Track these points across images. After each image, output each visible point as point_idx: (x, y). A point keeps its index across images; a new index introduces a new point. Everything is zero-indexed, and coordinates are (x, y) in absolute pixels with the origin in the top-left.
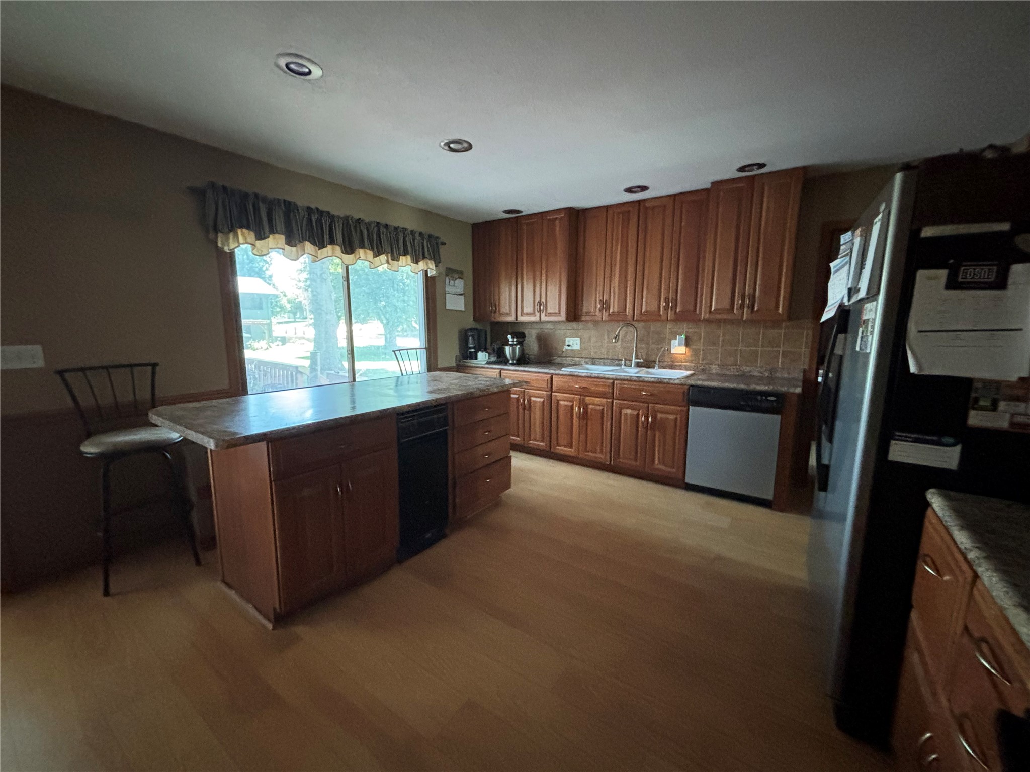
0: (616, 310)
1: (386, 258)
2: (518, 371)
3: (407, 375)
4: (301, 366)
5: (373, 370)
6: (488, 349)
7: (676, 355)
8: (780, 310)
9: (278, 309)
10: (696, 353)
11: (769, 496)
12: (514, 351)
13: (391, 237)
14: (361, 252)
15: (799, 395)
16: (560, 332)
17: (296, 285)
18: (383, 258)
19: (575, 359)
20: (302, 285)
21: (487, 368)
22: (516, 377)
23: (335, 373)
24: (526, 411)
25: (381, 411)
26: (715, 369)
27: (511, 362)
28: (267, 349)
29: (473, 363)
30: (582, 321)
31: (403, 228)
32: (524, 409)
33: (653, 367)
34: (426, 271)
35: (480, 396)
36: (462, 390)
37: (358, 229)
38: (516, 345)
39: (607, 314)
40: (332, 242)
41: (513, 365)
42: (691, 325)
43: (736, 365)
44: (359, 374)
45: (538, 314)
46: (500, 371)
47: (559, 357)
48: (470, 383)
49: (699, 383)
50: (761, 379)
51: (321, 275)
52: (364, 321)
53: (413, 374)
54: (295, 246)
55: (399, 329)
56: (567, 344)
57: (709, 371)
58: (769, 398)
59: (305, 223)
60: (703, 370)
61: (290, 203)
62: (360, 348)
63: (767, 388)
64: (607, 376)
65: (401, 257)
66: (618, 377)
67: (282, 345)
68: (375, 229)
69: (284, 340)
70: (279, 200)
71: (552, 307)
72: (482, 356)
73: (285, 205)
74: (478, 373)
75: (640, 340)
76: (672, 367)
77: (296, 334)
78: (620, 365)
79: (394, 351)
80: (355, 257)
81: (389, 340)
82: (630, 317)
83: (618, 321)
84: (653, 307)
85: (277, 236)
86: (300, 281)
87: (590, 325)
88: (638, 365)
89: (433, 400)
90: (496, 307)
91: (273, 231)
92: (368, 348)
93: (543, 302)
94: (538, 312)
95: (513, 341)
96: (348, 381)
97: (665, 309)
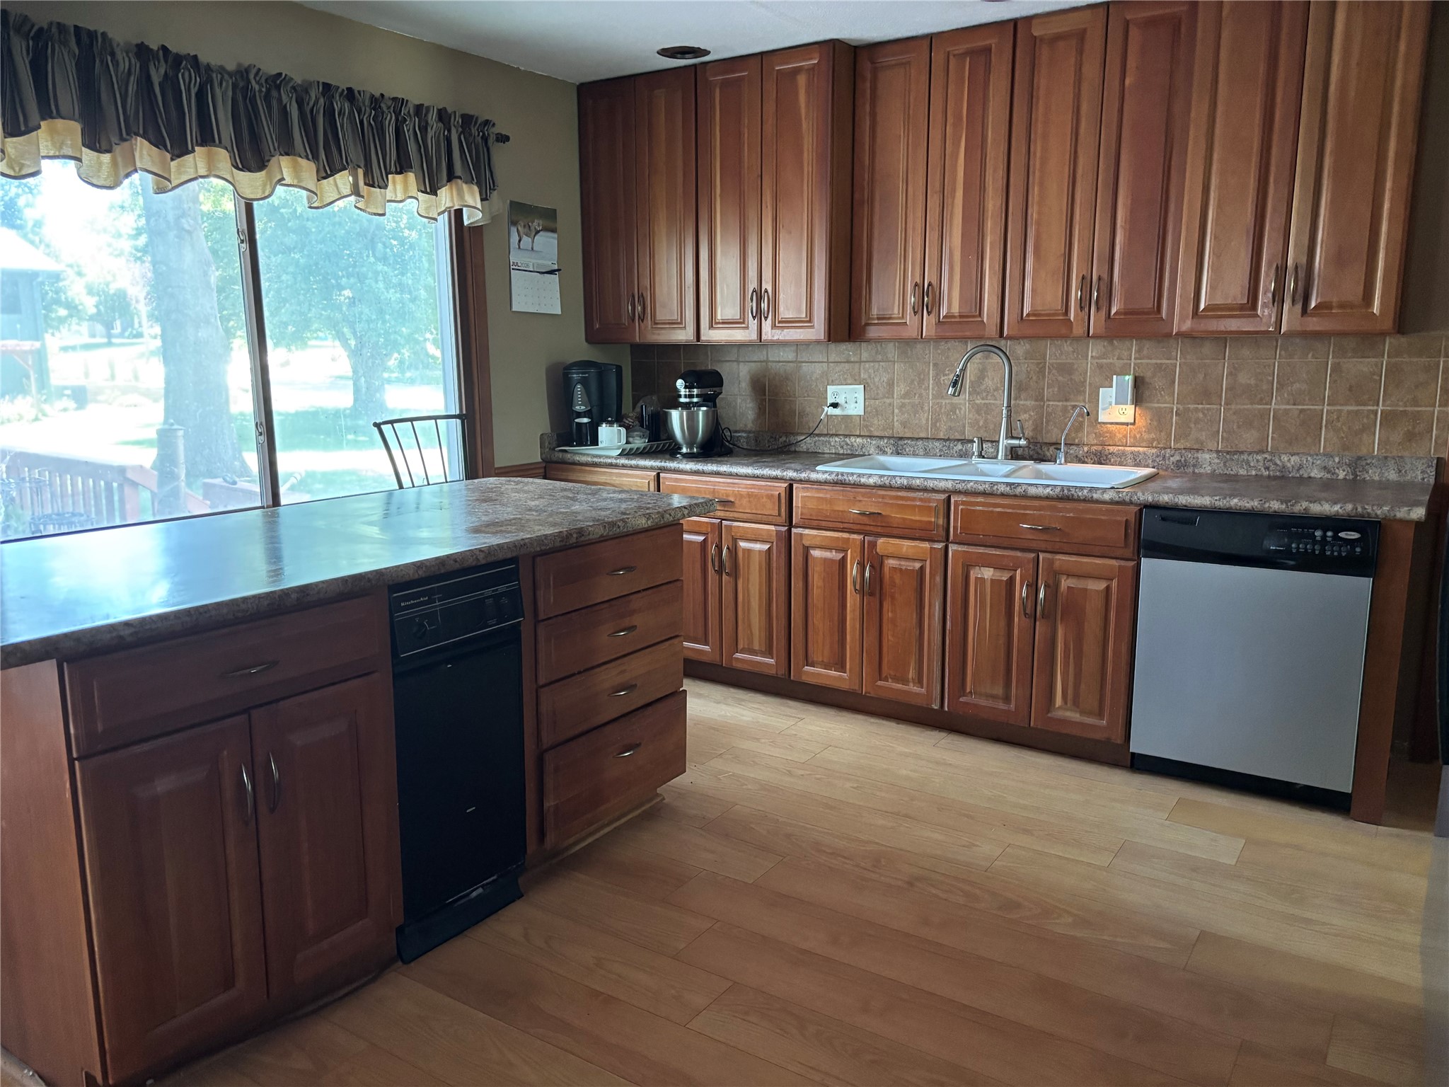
0: (956, 310)
1: (351, 179)
2: (703, 473)
3: (414, 486)
4: (134, 468)
5: (324, 474)
6: (627, 417)
7: (1113, 428)
8: (1376, 309)
9: (63, 312)
10: (1160, 420)
11: (1344, 784)
12: (692, 420)
13: (362, 122)
14: (284, 165)
15: (1418, 524)
16: (813, 368)
17: (109, 245)
18: (344, 180)
19: (853, 439)
20: (127, 245)
21: (624, 466)
22: (698, 490)
23: (225, 484)
24: (724, 576)
25: (344, 580)
26: (1208, 461)
27: (684, 450)
28: (36, 419)
29: (586, 453)
30: (868, 341)
31: (395, 99)
32: (720, 572)
33: (1053, 460)
34: (459, 213)
35: (603, 540)
36: (554, 525)
37: (275, 103)
38: (698, 405)
39: (933, 318)
40: (207, 138)
41: (690, 457)
42: (1148, 346)
43: (1261, 452)
44: (288, 485)
45: (753, 324)
46: (658, 474)
47: (810, 435)
48: (576, 507)
49: (1165, 498)
50: (1328, 485)
51: (178, 218)
52: (298, 339)
53: (429, 484)
54: (108, 151)
55: (392, 363)
56: (830, 401)
57: (1194, 466)
58: (1342, 535)
59: (132, 88)
60: (1178, 465)
61: (92, 35)
62: (287, 415)
63: (1337, 508)
64: (931, 484)
65: (390, 176)
66: (959, 487)
67: (77, 409)
68: (322, 101)
69: (80, 397)
70: (61, 28)
71: (790, 303)
72: (610, 435)
73: (78, 42)
74: (602, 479)
75: (1016, 388)
76: (1100, 458)
77: (113, 377)
78: (964, 455)
79: (377, 425)
80: (269, 177)
81: (365, 394)
82: (992, 330)
83: (964, 339)
84: (1052, 300)
85: (60, 123)
86: (119, 235)
87: (891, 350)
88: (1014, 454)
89: (480, 550)
90: (643, 303)
91: (48, 110)
92: (313, 415)
93: (766, 291)
94: (754, 318)
95: (691, 396)
96: (259, 504)
97: (1082, 308)
